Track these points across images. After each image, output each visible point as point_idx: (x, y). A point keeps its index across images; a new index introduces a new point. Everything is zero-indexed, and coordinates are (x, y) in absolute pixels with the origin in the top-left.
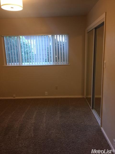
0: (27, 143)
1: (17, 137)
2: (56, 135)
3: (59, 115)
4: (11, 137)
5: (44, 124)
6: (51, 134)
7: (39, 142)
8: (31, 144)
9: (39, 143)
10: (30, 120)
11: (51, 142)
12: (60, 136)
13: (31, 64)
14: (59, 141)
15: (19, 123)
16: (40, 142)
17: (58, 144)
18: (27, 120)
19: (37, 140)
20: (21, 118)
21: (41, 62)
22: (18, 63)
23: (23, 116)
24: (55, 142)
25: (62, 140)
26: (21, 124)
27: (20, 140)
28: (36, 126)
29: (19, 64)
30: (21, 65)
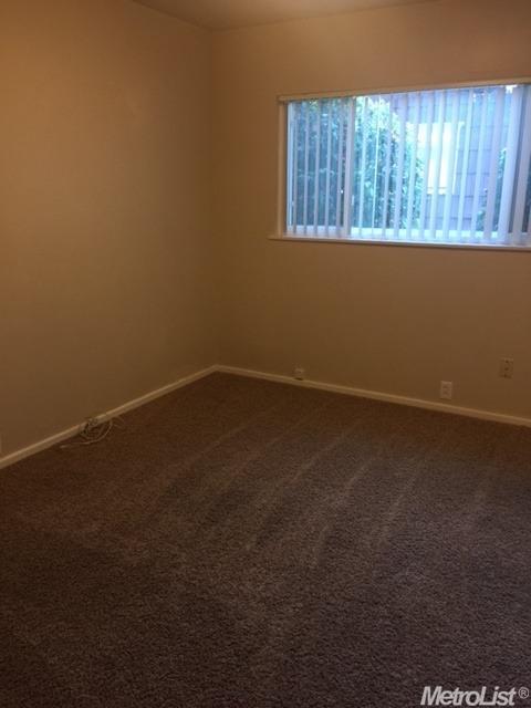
0: (280, 587)
1: (248, 547)
2: (427, 599)
3: (479, 508)
4: (227, 539)
5: (386, 529)
6: (400, 587)
7: (328, 604)
8: (293, 600)
9: (328, 607)
10: (329, 494)
11: (386, 623)
12: (441, 613)
13: (390, 235)
14: (428, 634)
15: (277, 489)
16: (333, 602)
17: (420, 648)
18: (317, 490)
19: (324, 590)
20: (295, 474)
21: (440, 229)
22: (332, 229)
23: (307, 466)
24: (407, 629)
25: (445, 635)
26: (284, 499)
27: (255, 565)
28: (342, 528)
29: (338, 232)
30: (345, 237)
